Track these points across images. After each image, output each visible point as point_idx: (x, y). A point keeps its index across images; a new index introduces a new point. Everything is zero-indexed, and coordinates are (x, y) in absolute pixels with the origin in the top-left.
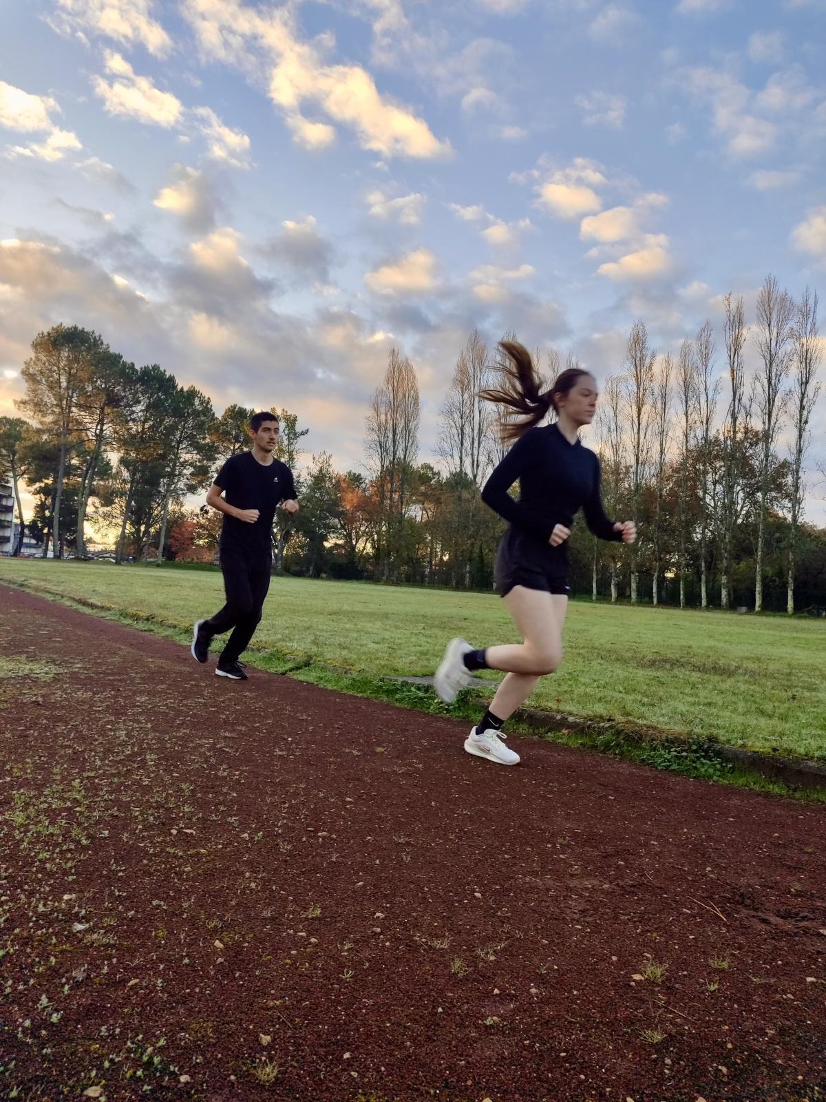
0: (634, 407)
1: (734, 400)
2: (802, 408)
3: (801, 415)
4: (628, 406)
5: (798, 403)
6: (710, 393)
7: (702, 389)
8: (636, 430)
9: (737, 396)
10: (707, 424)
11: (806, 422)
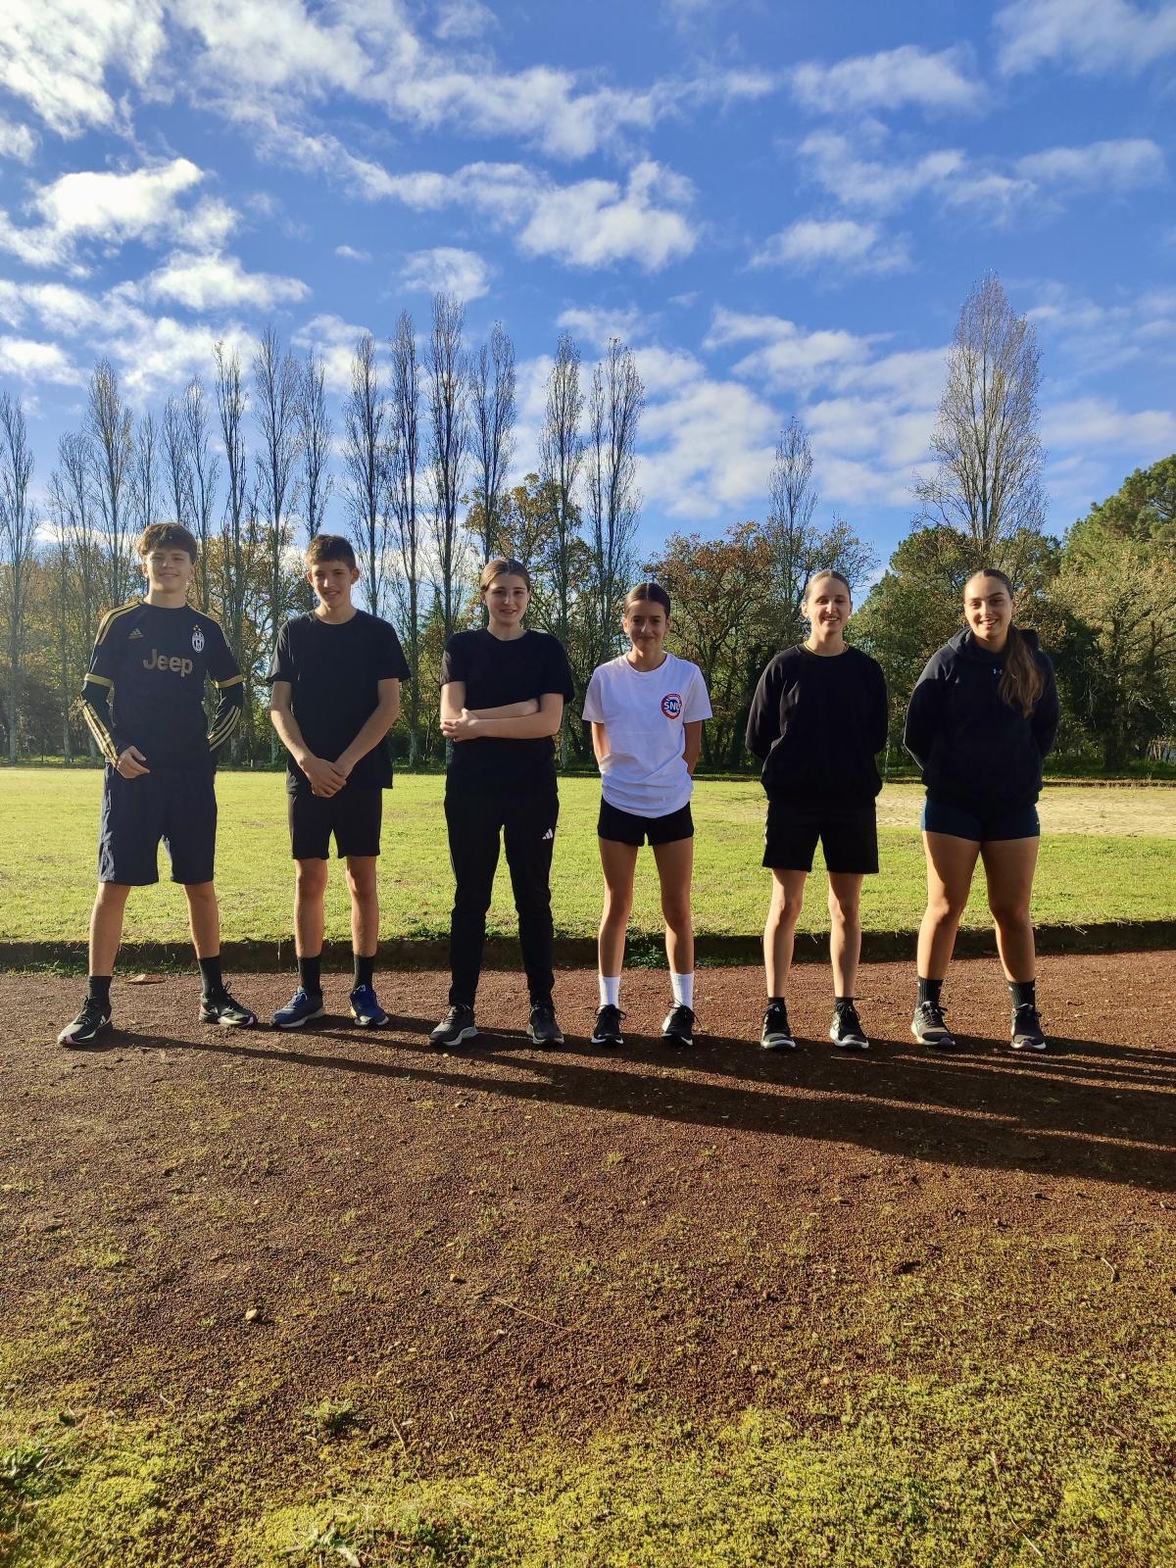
0: (106, 485)
1: (234, 489)
2: (313, 506)
3: (312, 516)
4: (95, 485)
5: (308, 500)
6: (206, 475)
7: (194, 470)
8: (110, 519)
9: (239, 482)
10: (203, 517)
11: (319, 525)
